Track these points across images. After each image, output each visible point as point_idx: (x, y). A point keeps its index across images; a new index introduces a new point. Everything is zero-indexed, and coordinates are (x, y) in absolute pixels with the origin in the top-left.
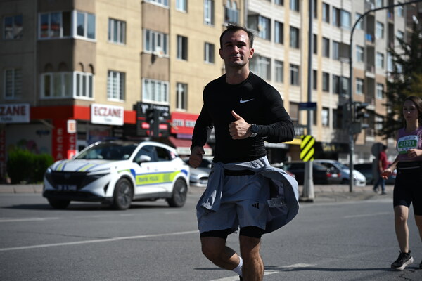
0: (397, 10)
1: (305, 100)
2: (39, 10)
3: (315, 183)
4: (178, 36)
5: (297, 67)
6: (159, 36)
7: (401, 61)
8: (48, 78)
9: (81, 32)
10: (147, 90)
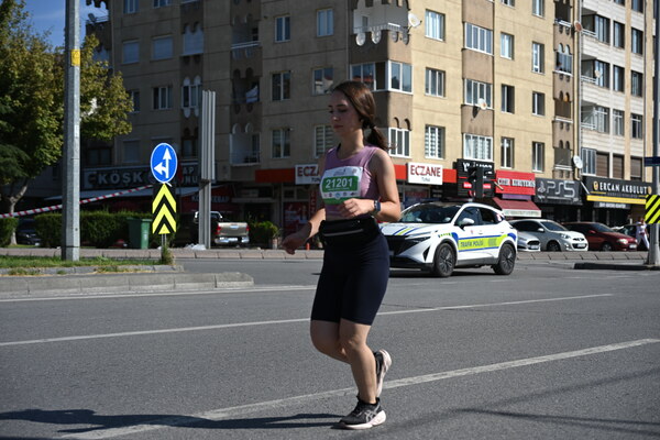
1: (650, 154)
2: (351, 62)
4: (503, 86)
5: (640, 117)
6: (482, 86)
9: (396, 84)
10: (468, 146)
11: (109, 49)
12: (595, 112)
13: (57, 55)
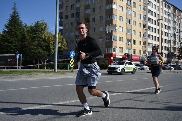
1: (160, 52)
2: (106, 36)
3: (163, 69)
4: (133, 40)
5: (159, 45)
6: (129, 40)
8: (107, 49)
9: (114, 40)
10: (127, 51)
11: (63, 34)
12: (150, 44)
13: (54, 35)
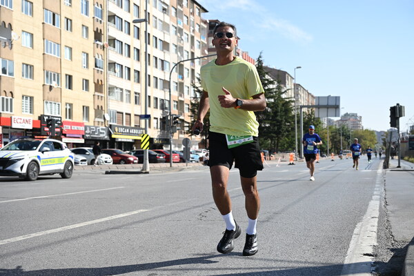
0: (197, 61)
1: (143, 113)
4: (66, 75)
6: (54, 75)
7: (199, 91)
9: (4, 72)
10: (47, 107)
12: (116, 90)
